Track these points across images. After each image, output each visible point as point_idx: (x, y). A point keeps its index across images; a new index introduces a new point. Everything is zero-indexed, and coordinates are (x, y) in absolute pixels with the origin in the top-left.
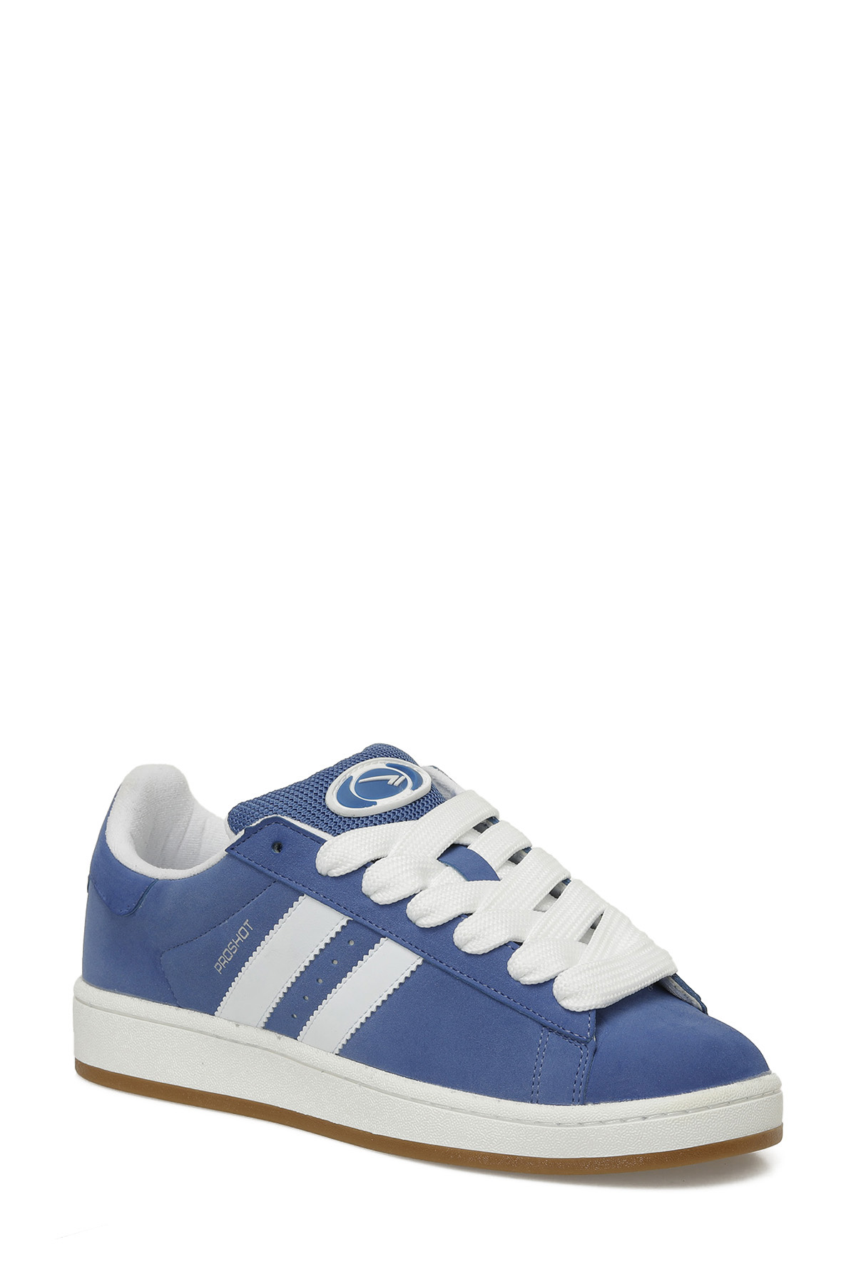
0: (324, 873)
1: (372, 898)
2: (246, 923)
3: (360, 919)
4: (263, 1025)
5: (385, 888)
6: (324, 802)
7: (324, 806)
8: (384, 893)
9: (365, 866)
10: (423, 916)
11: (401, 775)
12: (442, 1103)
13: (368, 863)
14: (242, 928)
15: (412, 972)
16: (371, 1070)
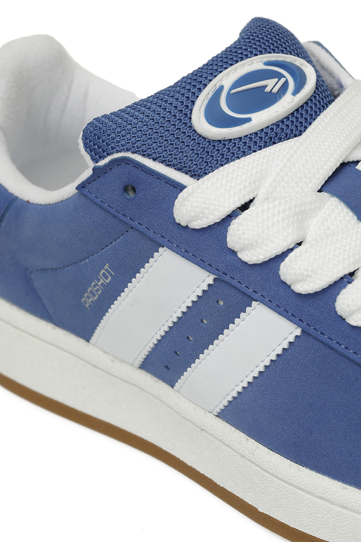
0: (183, 224)
1: (240, 255)
2: (106, 267)
3: (227, 278)
4: (138, 366)
5: (252, 245)
6: (190, 121)
7: (191, 127)
8: (252, 252)
9: (231, 217)
10: (298, 281)
11: (280, 76)
12: (331, 500)
13: (234, 212)
14: (103, 271)
15: (290, 343)
16: (252, 443)
